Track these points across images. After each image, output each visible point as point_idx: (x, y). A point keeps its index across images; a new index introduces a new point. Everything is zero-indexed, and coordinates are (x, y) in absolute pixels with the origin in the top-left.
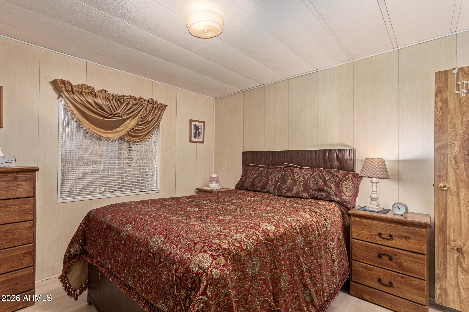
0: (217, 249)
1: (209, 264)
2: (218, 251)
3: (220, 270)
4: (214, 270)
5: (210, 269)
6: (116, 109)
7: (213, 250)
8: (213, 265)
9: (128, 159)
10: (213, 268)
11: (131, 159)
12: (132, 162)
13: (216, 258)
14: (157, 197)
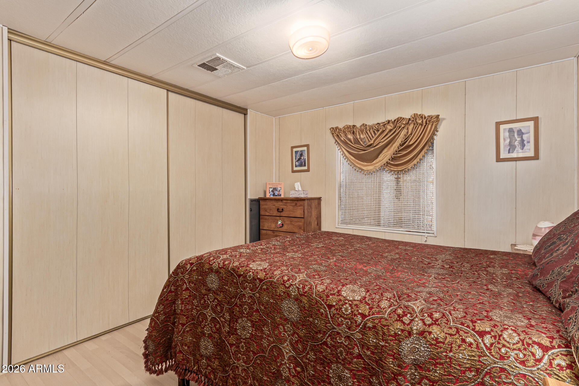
0: (374, 299)
1: (351, 299)
2: (372, 302)
3: (352, 312)
4: (347, 305)
5: (347, 301)
6: (371, 139)
7: (371, 297)
8: (352, 302)
9: (397, 191)
10: (349, 303)
11: (399, 191)
12: (401, 195)
13: (362, 303)
14: (431, 241)
